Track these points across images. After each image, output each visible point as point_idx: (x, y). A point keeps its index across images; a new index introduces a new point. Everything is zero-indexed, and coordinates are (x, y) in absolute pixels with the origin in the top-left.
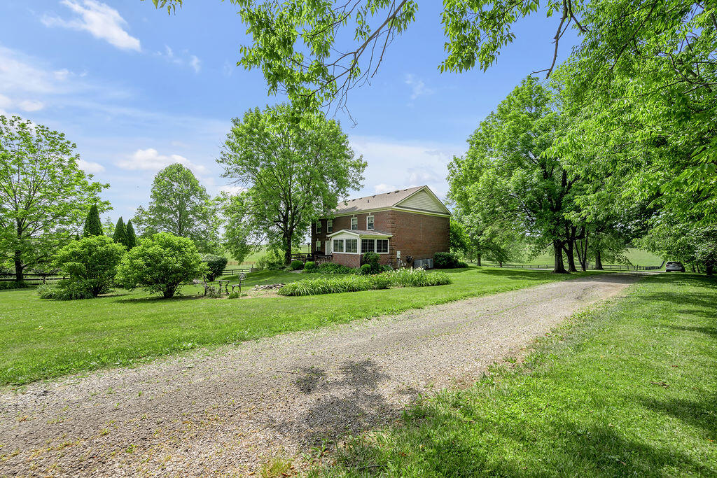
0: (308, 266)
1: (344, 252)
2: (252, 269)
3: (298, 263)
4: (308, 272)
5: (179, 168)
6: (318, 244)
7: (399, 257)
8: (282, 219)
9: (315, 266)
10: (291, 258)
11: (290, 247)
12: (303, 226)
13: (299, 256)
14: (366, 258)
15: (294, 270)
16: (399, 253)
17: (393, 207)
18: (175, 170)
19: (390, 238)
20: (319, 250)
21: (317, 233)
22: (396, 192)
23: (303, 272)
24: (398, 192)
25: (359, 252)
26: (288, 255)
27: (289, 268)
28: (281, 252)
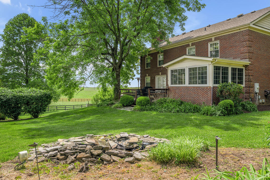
0: (141, 102)
1: (187, 84)
2: (88, 105)
3: (127, 99)
4: (142, 110)
5: (25, 17)
6: (148, 79)
7: (257, 91)
8: (110, 52)
9: (149, 103)
10: (120, 93)
11: (119, 82)
12: (132, 60)
13: (128, 91)
14: (221, 92)
15: (124, 106)
16: (257, 86)
17: (251, 25)
18: (22, 18)
19: (246, 66)
20: (149, 86)
21: (146, 68)
22: (239, 17)
23: (135, 110)
24: (242, 16)
25: (210, 83)
26: (117, 90)
27: (117, 104)
28: (110, 88)
